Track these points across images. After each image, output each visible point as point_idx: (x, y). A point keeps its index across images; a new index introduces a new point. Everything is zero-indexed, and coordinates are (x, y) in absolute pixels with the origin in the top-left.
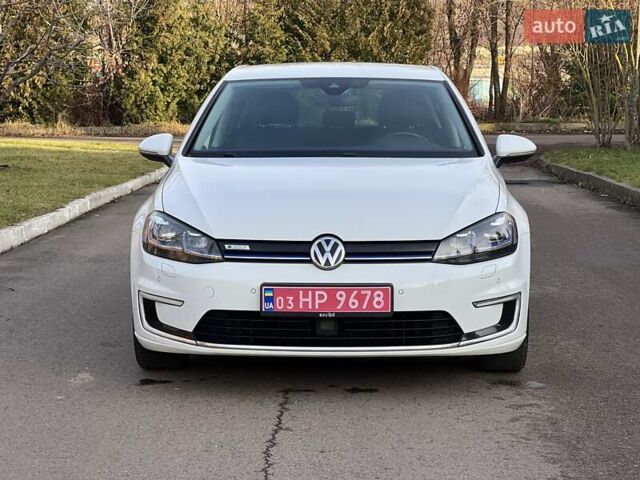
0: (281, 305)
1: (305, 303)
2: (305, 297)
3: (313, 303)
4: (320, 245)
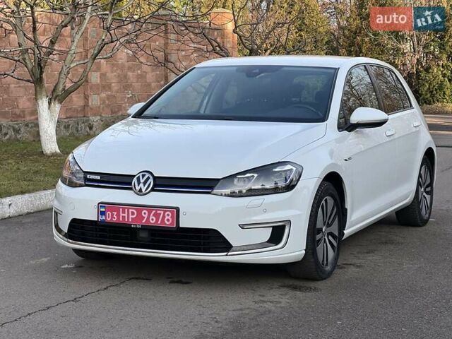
0: (110, 217)
1: (124, 217)
2: (124, 212)
3: (128, 217)
4: (138, 178)
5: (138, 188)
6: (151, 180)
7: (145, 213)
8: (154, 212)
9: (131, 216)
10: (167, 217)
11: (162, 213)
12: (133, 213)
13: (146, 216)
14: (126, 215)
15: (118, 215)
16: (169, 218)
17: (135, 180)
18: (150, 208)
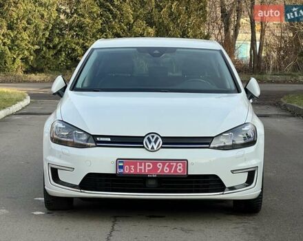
0: (127, 170)
1: (141, 169)
2: (141, 166)
3: (145, 169)
4: (148, 138)
5: (150, 147)
6: (160, 140)
7: (160, 165)
8: (167, 164)
9: (147, 168)
10: (179, 168)
11: (175, 164)
12: (149, 166)
13: (161, 168)
14: (143, 167)
15: (136, 168)
16: (181, 168)
17: (146, 140)
18: (164, 161)
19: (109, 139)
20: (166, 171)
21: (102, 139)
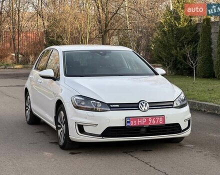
0: (132, 124)
2: (140, 120)
4: (141, 104)
5: (143, 109)
6: (148, 104)
8: (154, 118)
10: (160, 120)
11: (158, 118)
12: (144, 120)
13: (151, 121)
14: (141, 122)
17: (140, 105)
18: (152, 117)
19: (118, 106)
20: (154, 123)
21: (113, 106)
